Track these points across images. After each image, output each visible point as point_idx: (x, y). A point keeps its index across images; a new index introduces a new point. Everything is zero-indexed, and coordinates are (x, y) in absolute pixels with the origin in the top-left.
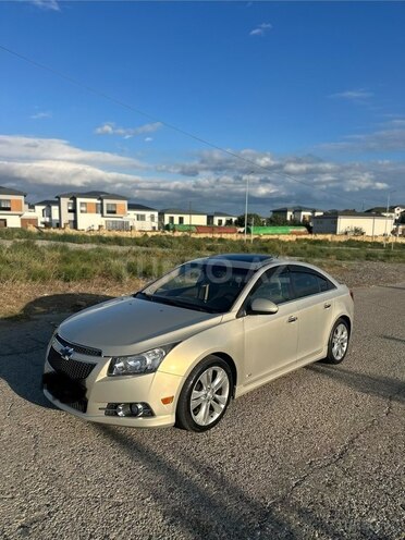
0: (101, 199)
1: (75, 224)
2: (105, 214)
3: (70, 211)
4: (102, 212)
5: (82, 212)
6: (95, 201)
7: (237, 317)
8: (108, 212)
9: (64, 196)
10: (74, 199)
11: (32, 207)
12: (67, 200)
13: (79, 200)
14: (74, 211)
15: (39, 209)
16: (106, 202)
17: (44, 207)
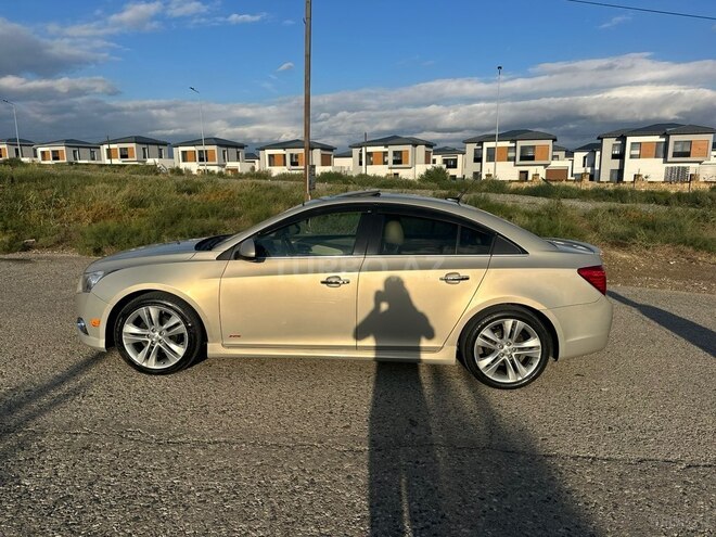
0: (666, 135)
1: (619, 174)
2: (670, 158)
3: (614, 157)
4: (665, 157)
5: (632, 157)
6: (657, 139)
7: (218, 259)
8: (676, 155)
9: (609, 136)
10: (623, 138)
11: (569, 154)
12: (613, 141)
13: (630, 140)
14: (620, 157)
15: (579, 156)
16: (673, 138)
17: (585, 154)
